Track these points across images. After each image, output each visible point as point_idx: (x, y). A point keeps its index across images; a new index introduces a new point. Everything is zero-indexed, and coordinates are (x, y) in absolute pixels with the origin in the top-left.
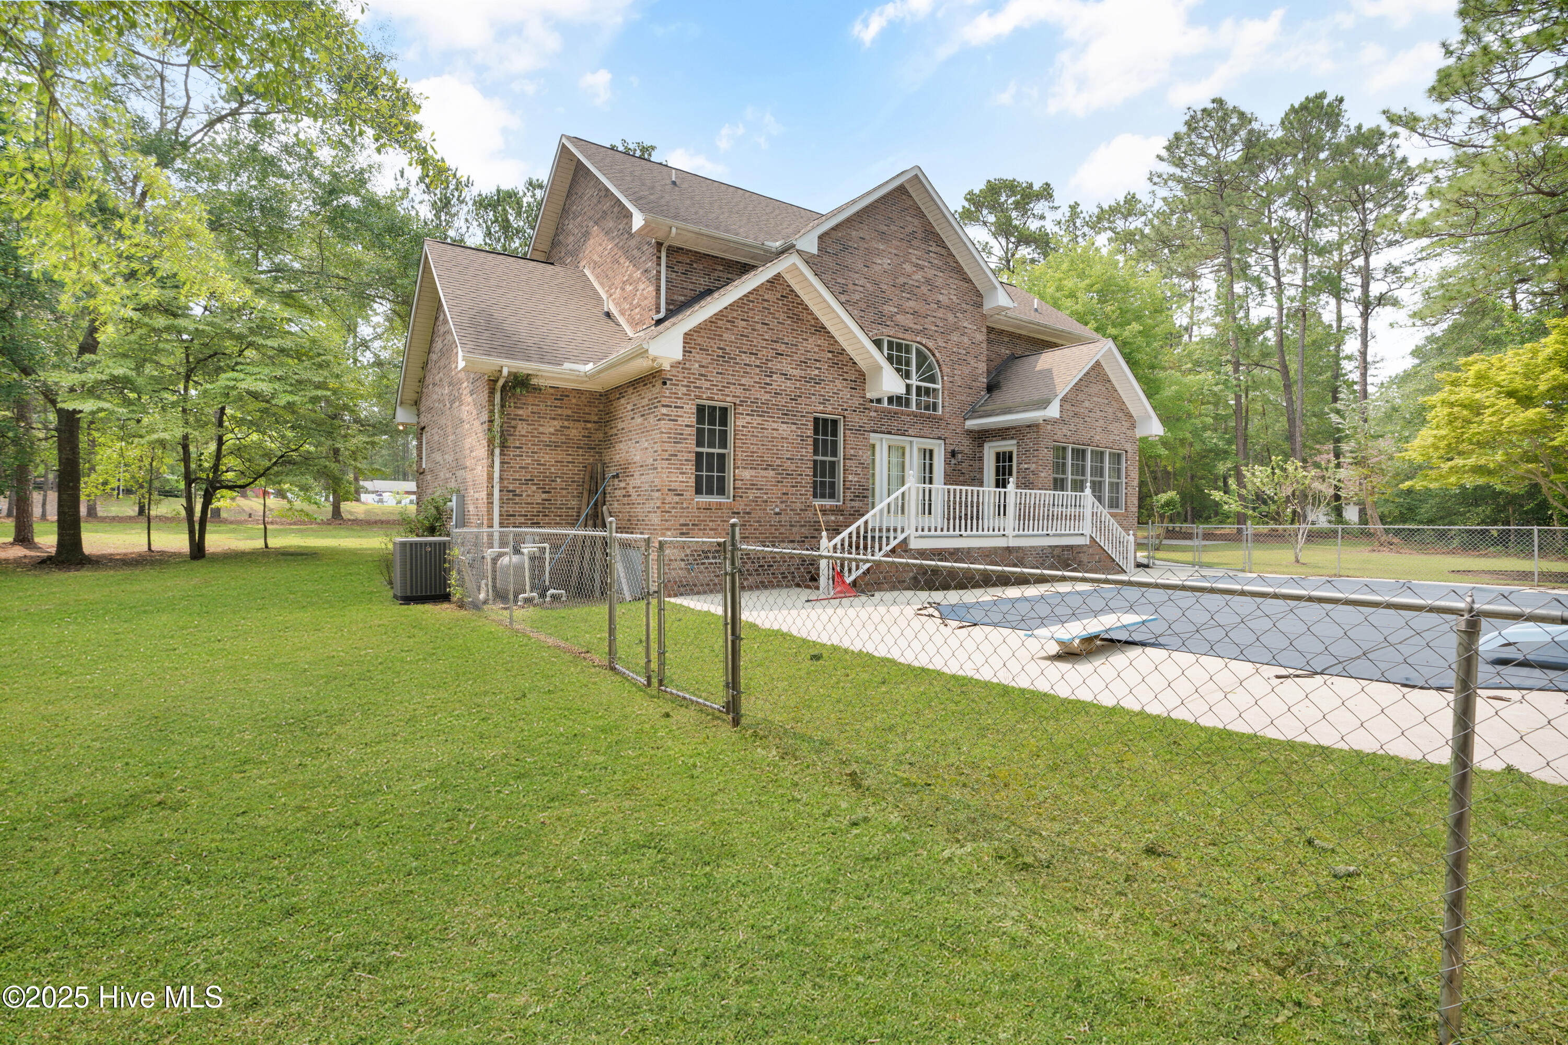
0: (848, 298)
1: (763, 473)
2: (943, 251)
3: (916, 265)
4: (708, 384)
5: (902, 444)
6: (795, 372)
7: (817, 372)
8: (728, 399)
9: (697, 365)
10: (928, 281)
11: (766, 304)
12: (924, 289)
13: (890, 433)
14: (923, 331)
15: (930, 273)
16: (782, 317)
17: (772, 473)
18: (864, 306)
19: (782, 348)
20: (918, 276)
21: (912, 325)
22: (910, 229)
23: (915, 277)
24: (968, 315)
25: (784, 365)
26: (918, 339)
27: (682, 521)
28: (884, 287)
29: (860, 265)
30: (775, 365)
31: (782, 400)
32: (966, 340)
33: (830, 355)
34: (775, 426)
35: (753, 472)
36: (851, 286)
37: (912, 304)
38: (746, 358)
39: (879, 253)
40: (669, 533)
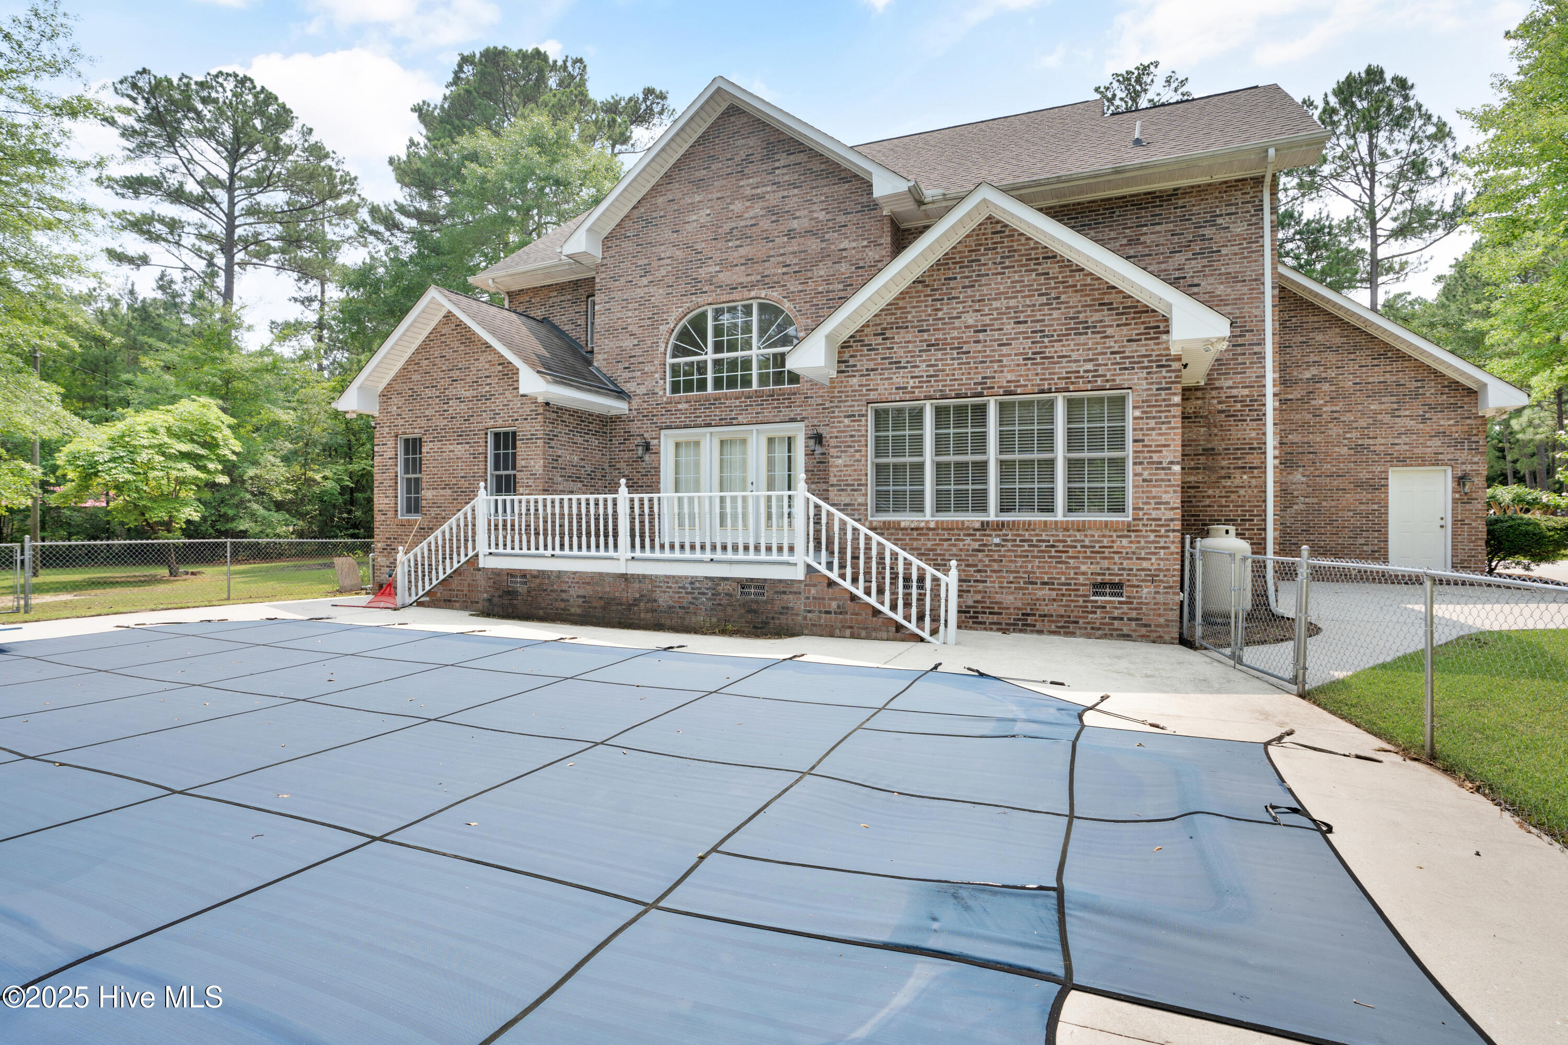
0: (650, 278)
1: (442, 492)
2: (802, 158)
3: (752, 198)
4: (403, 422)
5: (742, 436)
6: (468, 394)
7: (487, 388)
8: (416, 431)
9: (395, 408)
10: (771, 211)
11: (443, 339)
12: (765, 224)
13: (709, 425)
14: (765, 282)
15: (773, 199)
16: (456, 345)
17: (449, 492)
18: (670, 280)
19: (456, 374)
20: (757, 210)
21: (741, 280)
22: (743, 154)
23: (751, 213)
24: (851, 229)
25: (460, 390)
26: (753, 294)
27: (387, 536)
28: (699, 247)
29: (668, 234)
30: (450, 392)
31: (457, 423)
32: (844, 267)
33: (500, 368)
34: (451, 448)
35: (434, 492)
36: (655, 264)
37: (742, 251)
38: (428, 393)
39: (693, 208)
40: (379, 545)
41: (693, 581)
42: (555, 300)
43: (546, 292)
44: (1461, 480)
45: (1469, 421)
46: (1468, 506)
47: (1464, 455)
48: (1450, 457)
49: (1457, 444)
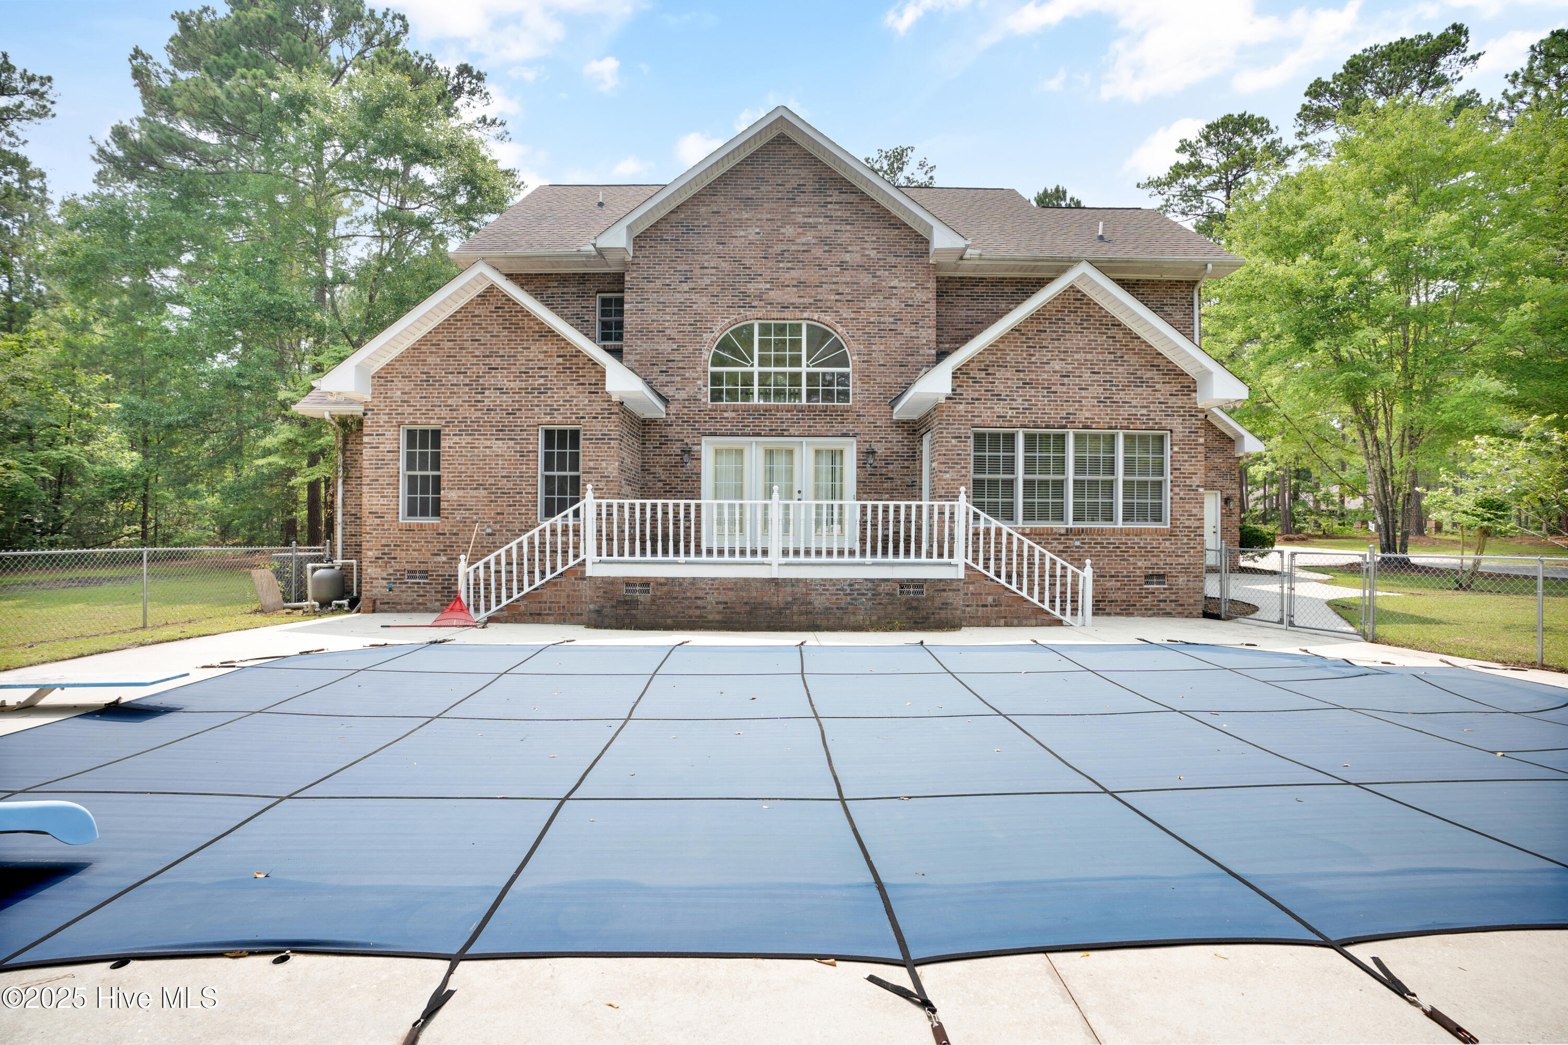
0: (692, 285)
1: (474, 493)
2: (852, 198)
3: (805, 225)
4: (411, 410)
5: (789, 447)
6: (512, 385)
7: (542, 381)
8: (432, 421)
9: (399, 393)
10: (823, 241)
11: (476, 320)
12: (818, 252)
13: (759, 435)
14: (817, 305)
15: (826, 230)
16: (496, 329)
17: (483, 493)
18: (715, 290)
19: (496, 361)
20: (809, 237)
21: (793, 300)
22: (794, 183)
23: (803, 240)
24: (900, 270)
25: (501, 379)
26: (805, 315)
27: (384, 542)
28: (748, 262)
29: (711, 244)
30: (486, 381)
31: (495, 417)
32: (894, 303)
34: (488, 443)
35: (461, 493)
36: (697, 272)
37: (794, 274)
38: (453, 379)
39: (741, 223)
40: (370, 553)
41: (852, 583)
42: (555, 290)
43: (543, 281)
44: (1226, 501)
45: (1230, 460)
46: (1230, 519)
47: (1227, 484)
48: (1220, 484)
49: (1223, 475)
